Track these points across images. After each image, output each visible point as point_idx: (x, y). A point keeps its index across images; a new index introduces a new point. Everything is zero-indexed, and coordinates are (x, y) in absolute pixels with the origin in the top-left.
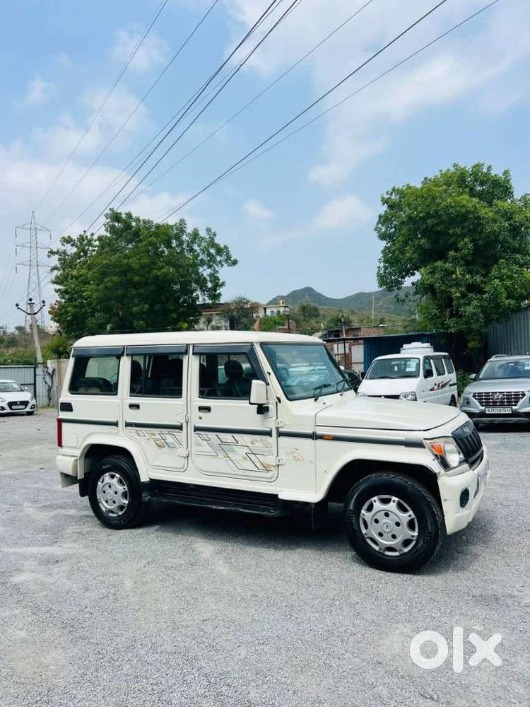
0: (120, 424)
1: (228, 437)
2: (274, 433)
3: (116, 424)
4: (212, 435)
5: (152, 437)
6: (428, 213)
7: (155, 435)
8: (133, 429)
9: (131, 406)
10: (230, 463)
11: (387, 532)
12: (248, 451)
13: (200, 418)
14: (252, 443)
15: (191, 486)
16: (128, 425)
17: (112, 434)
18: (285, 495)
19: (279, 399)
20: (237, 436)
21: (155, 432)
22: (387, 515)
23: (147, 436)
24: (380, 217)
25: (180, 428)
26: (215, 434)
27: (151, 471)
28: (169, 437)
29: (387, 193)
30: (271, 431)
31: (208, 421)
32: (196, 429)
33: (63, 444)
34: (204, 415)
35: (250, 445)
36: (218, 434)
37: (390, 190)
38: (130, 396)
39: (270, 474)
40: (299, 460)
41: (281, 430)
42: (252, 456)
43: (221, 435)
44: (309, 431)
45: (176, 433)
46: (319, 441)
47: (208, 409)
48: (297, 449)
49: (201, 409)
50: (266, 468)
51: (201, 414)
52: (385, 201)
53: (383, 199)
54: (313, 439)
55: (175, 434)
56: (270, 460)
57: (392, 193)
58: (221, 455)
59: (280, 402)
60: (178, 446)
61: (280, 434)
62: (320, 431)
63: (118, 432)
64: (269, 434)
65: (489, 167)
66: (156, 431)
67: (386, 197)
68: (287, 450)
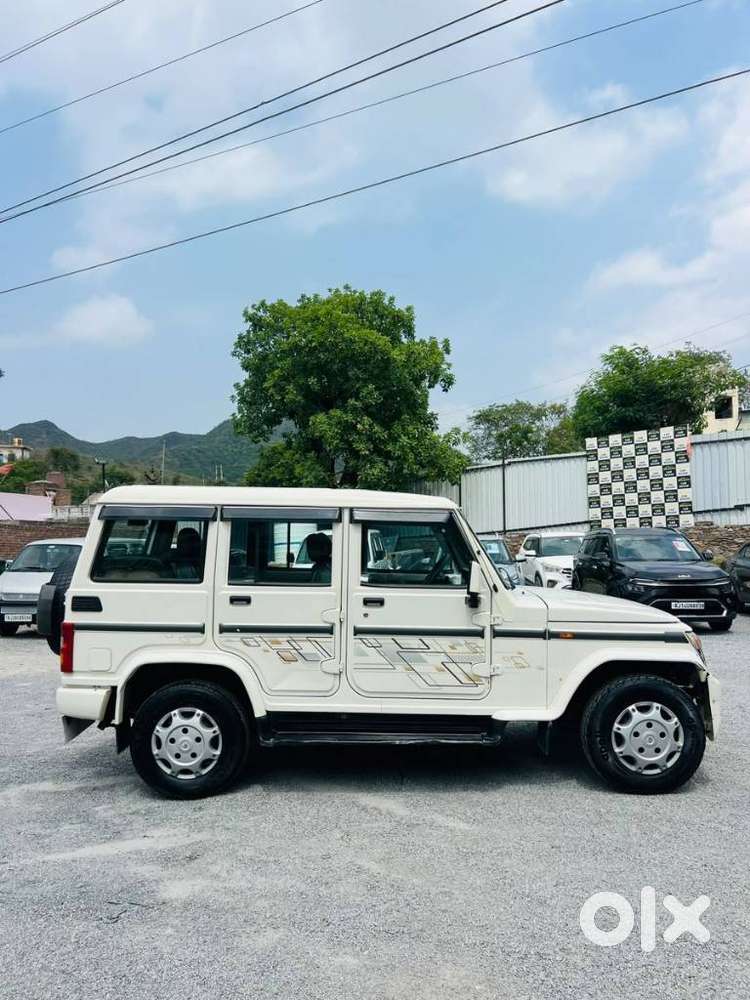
0: (208, 629)
1: (413, 642)
2: (488, 633)
3: (201, 630)
4: (386, 640)
5: (274, 646)
6: (321, 344)
7: (278, 643)
8: (236, 637)
9: (234, 600)
10: (415, 677)
11: (650, 746)
12: (445, 659)
13: (366, 615)
14: (452, 648)
15: (344, 717)
16: (223, 629)
17: (193, 645)
18: (501, 714)
19: (495, 586)
20: (428, 640)
21: (280, 639)
22: (649, 725)
23: (264, 646)
24: (241, 337)
25: (329, 631)
26: (390, 637)
27: (269, 699)
28: (306, 645)
29: (253, 306)
30: (483, 631)
31: (377, 618)
32: (357, 631)
33: (75, 667)
34: (373, 611)
35: (448, 650)
36: (396, 637)
37: (258, 304)
38: (229, 584)
39: (480, 689)
40: (524, 667)
41: (497, 628)
42: (452, 667)
43: (400, 639)
44: (540, 629)
45: (322, 639)
46: (554, 642)
47: (380, 602)
48: (521, 654)
49: (367, 602)
50: (474, 681)
51: (366, 610)
52: (250, 318)
53: (245, 313)
54: (545, 639)
55: (317, 639)
56: (482, 670)
57: (259, 308)
58: (400, 667)
59: (496, 590)
60: (324, 659)
61: (496, 634)
62: (554, 628)
63: (205, 641)
64: (480, 634)
65: (392, 299)
66: (283, 638)
67: (251, 311)
68: (505, 655)
